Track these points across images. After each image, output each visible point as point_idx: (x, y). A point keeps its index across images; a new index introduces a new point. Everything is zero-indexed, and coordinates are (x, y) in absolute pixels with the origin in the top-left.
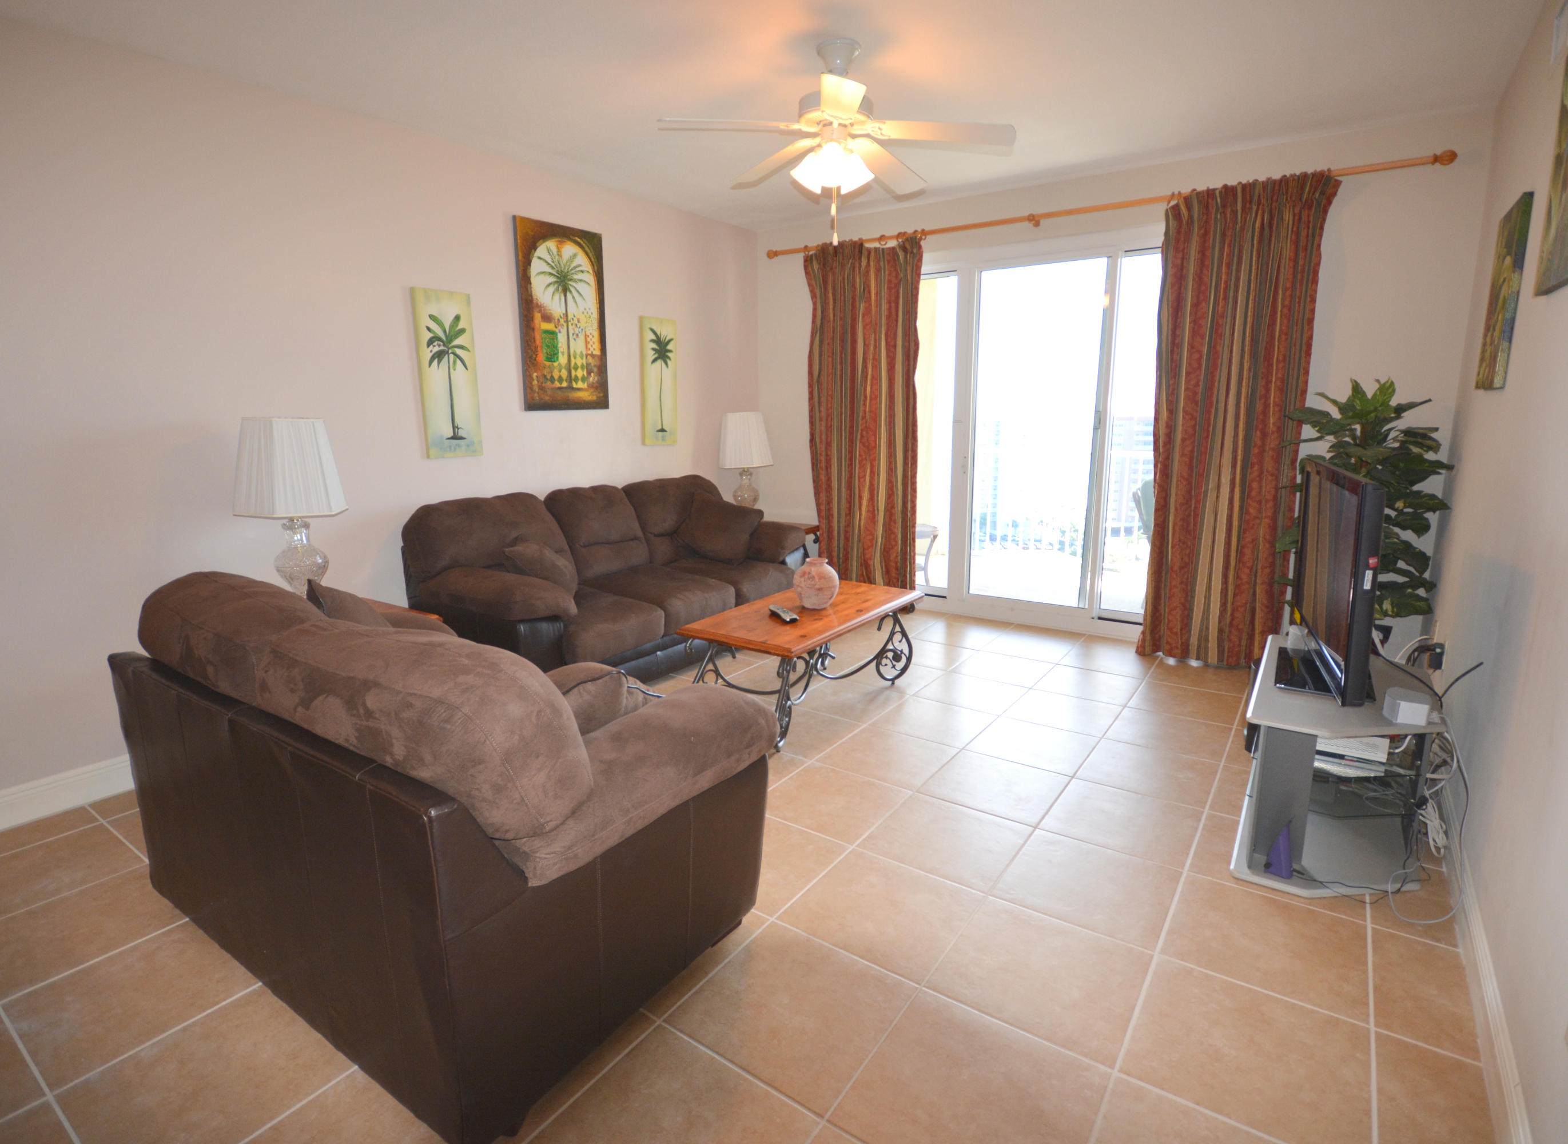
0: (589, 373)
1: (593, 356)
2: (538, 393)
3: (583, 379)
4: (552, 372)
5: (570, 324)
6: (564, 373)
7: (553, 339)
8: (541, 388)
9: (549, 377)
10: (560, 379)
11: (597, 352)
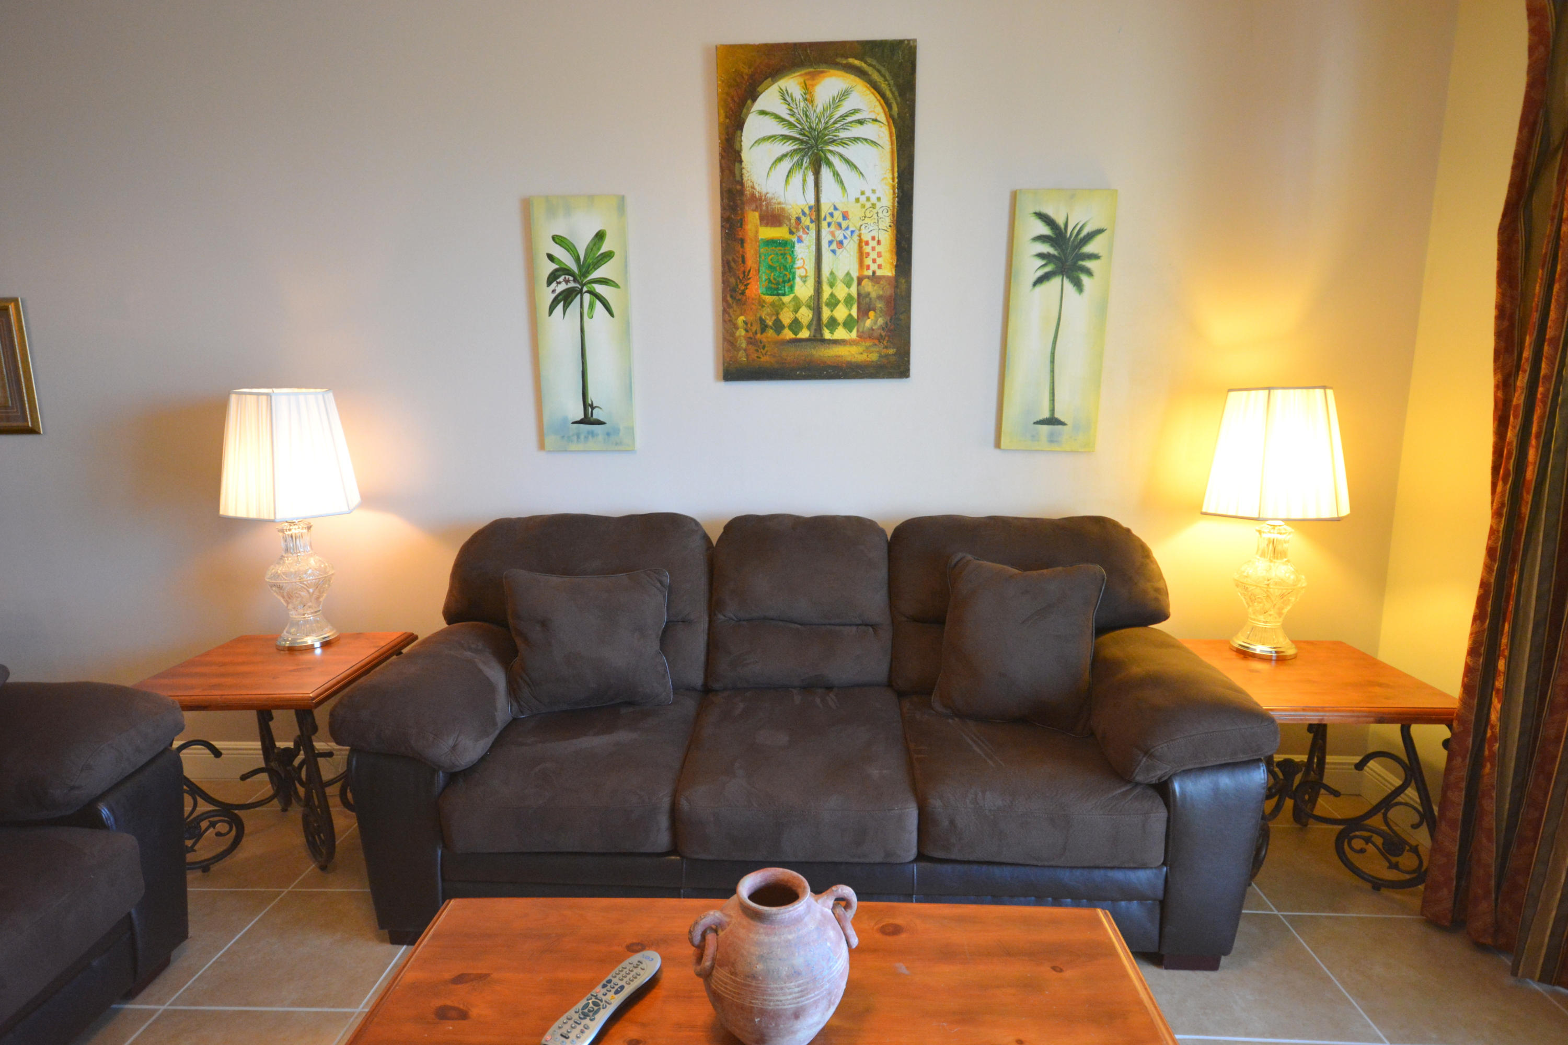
0: (864, 311)
1: (874, 278)
2: (746, 350)
3: (849, 324)
4: (778, 314)
5: (824, 224)
6: (805, 315)
7: (784, 255)
8: (754, 342)
9: (769, 323)
10: (796, 325)
11: (888, 271)
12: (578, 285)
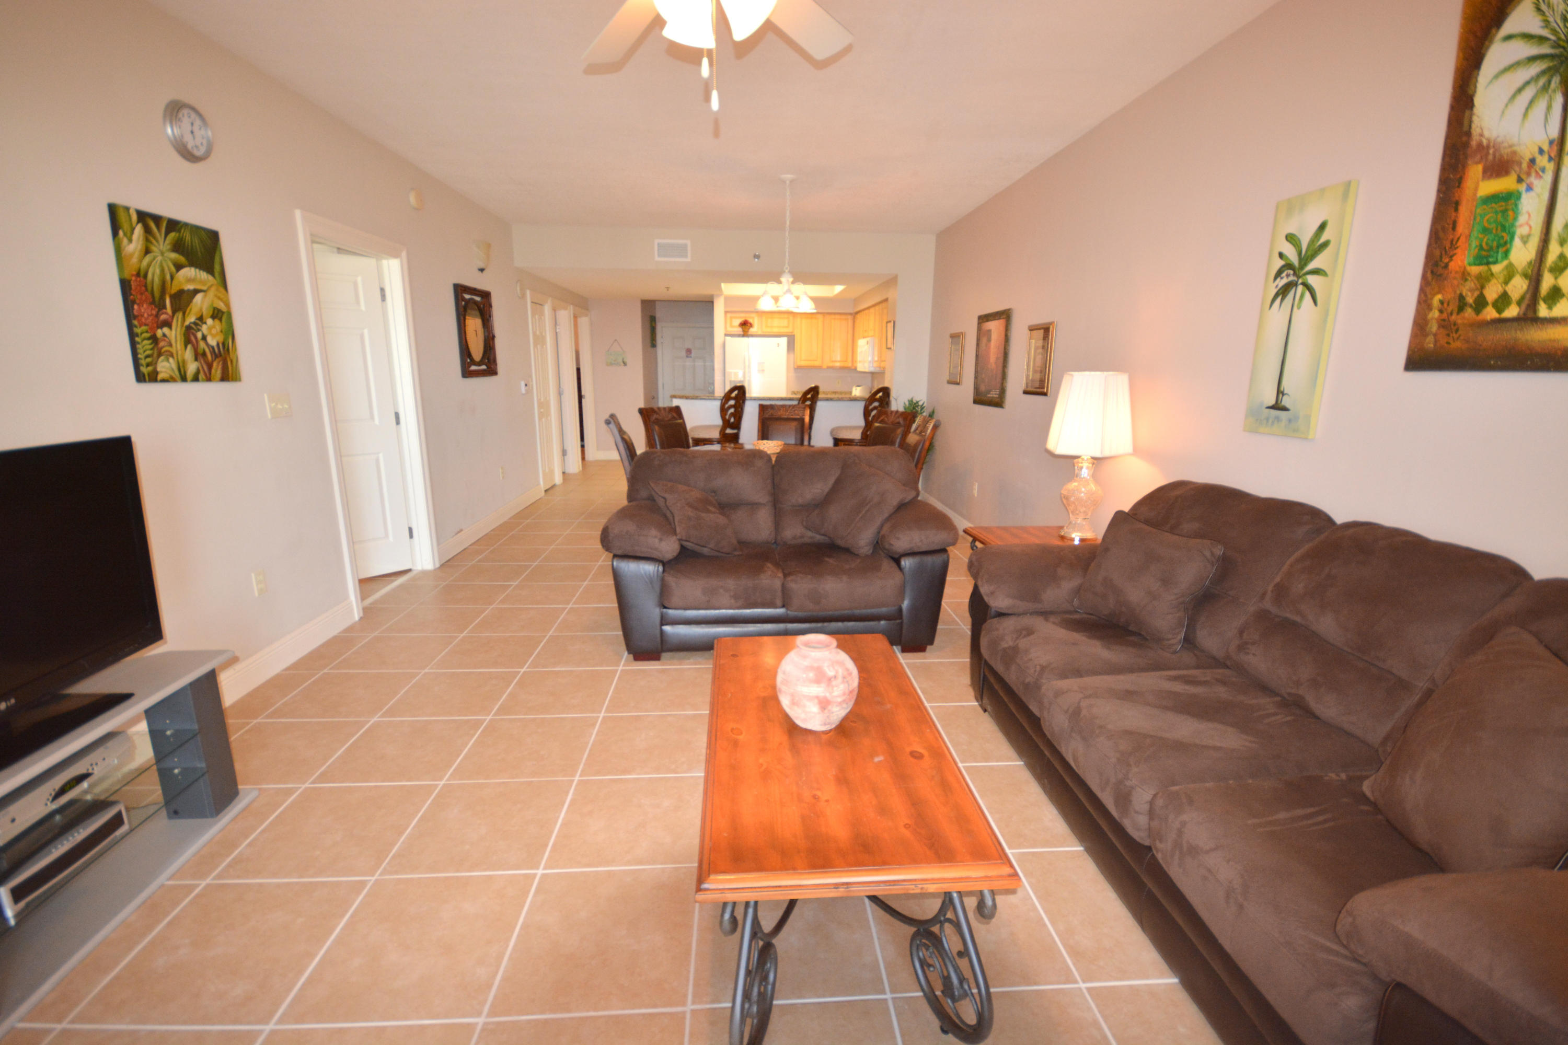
2: (1435, 335)
6: (1518, 286)
7: (1505, 211)
8: (1445, 324)
9: (1470, 300)
12: (1295, 279)
